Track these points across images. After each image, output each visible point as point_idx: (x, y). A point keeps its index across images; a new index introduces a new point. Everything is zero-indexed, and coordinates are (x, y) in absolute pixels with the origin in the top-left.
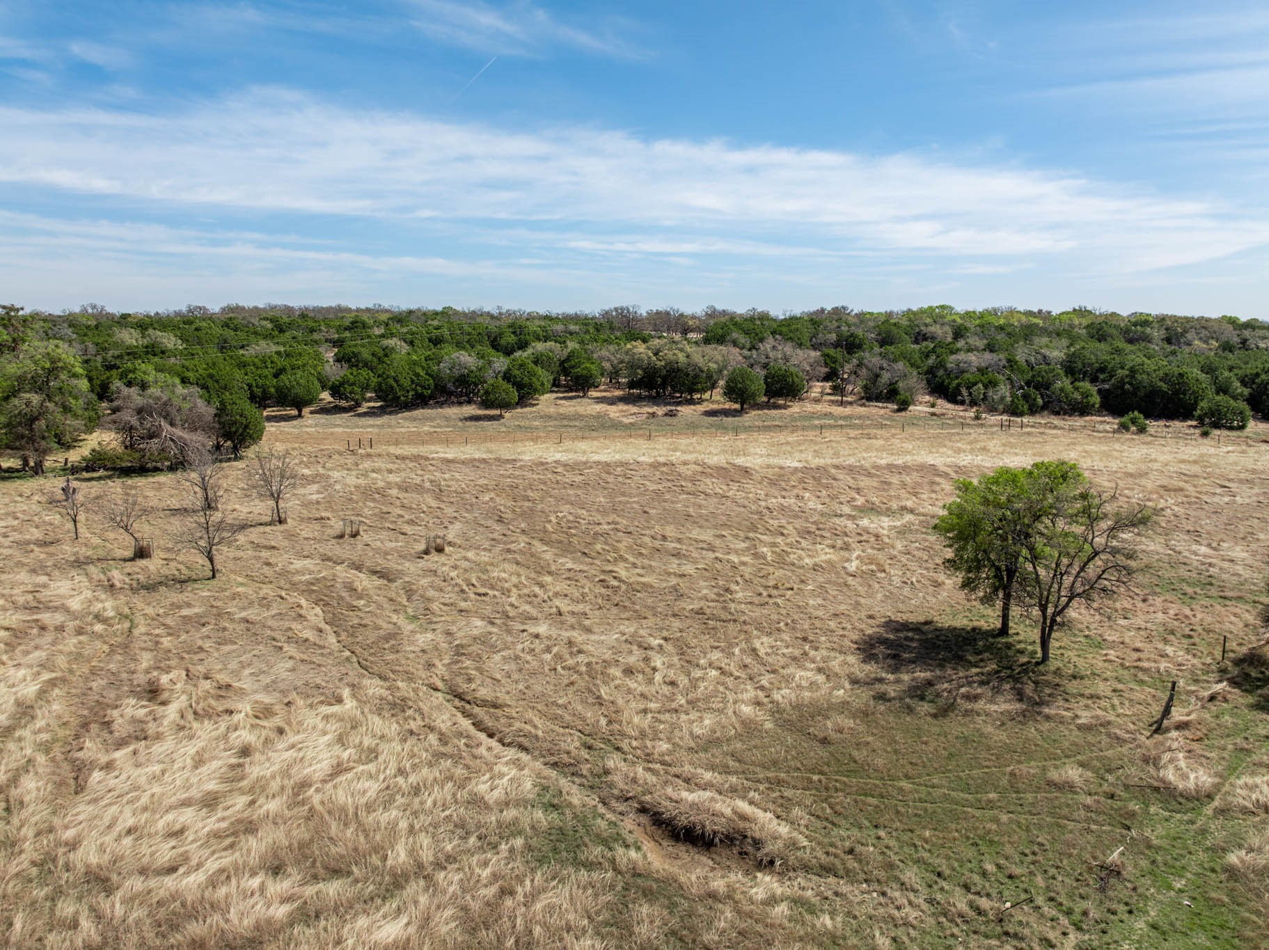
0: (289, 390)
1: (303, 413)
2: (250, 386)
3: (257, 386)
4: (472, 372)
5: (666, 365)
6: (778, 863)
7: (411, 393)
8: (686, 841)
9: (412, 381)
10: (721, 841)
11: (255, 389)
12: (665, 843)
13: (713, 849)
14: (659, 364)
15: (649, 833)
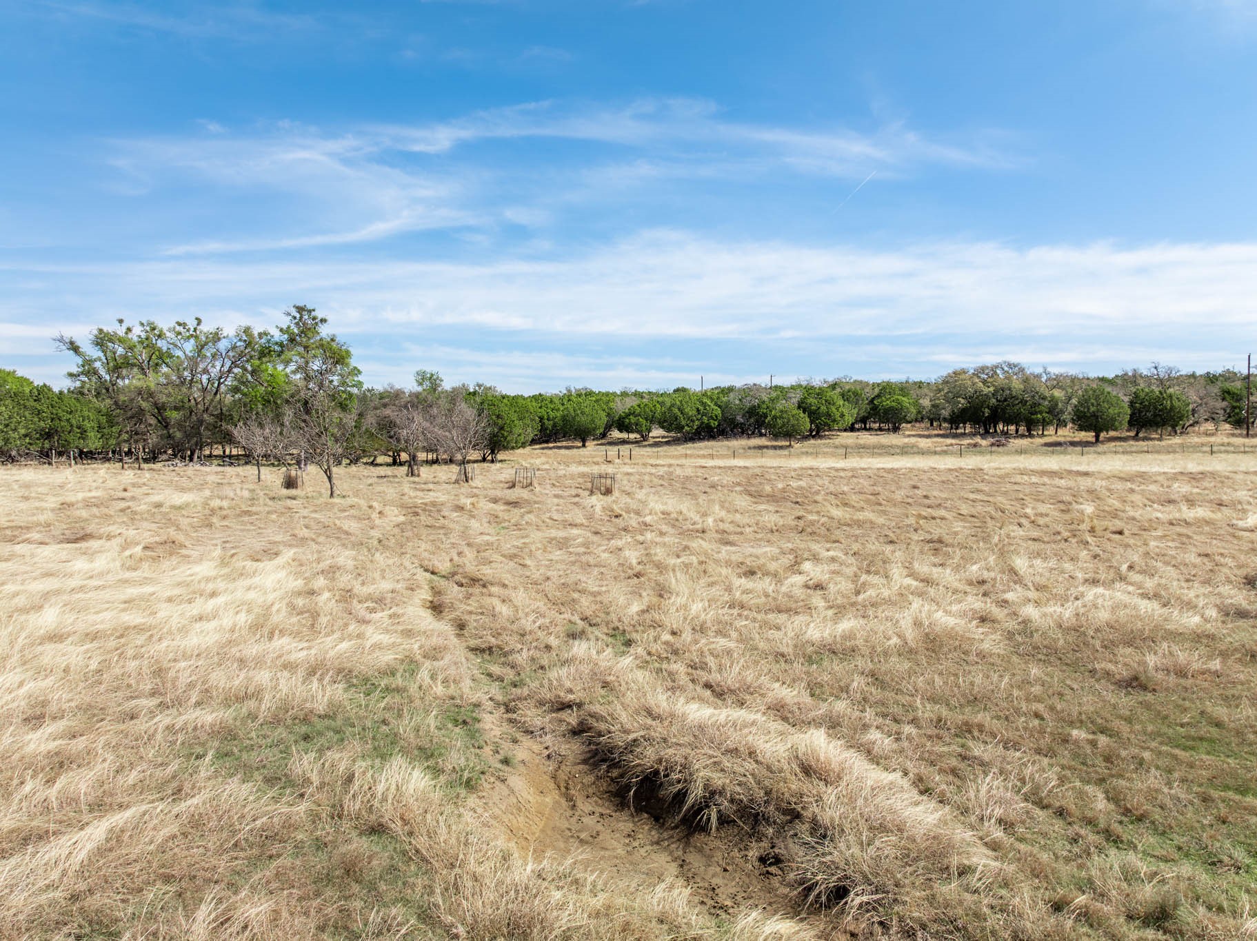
0: (574, 418)
1: (587, 444)
2: (541, 419)
3: (548, 420)
4: (764, 402)
5: (996, 391)
6: (855, 900)
7: (697, 423)
8: (639, 810)
9: (698, 410)
10: (724, 821)
11: (546, 421)
12: (584, 806)
13: (699, 839)
14: (986, 390)
15: (562, 776)
